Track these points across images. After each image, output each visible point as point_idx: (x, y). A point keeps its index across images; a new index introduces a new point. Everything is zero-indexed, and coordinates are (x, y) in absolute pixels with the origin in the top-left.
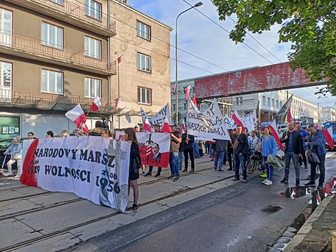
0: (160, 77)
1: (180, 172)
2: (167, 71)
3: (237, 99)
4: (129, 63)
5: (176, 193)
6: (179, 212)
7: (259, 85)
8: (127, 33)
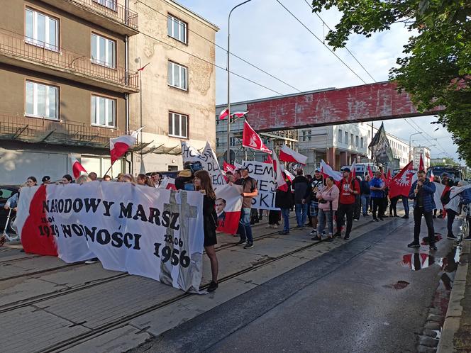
0: (201, 98)
2: (211, 90)
3: (304, 133)
4: (157, 76)
7: (338, 114)
8: (153, 31)
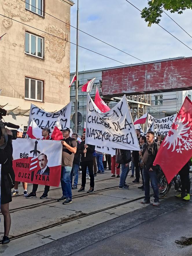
0: (56, 65)
1: (74, 192)
2: (65, 58)
3: (156, 97)
4: (15, 45)
5: (65, 221)
6: (65, 247)
7: (183, 81)
8: (12, 5)
